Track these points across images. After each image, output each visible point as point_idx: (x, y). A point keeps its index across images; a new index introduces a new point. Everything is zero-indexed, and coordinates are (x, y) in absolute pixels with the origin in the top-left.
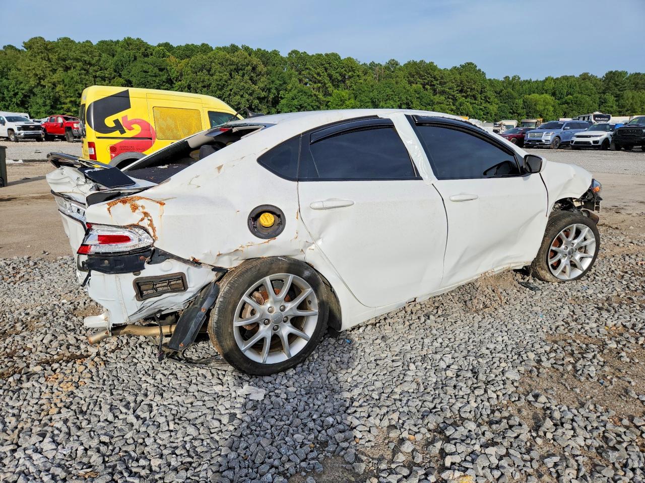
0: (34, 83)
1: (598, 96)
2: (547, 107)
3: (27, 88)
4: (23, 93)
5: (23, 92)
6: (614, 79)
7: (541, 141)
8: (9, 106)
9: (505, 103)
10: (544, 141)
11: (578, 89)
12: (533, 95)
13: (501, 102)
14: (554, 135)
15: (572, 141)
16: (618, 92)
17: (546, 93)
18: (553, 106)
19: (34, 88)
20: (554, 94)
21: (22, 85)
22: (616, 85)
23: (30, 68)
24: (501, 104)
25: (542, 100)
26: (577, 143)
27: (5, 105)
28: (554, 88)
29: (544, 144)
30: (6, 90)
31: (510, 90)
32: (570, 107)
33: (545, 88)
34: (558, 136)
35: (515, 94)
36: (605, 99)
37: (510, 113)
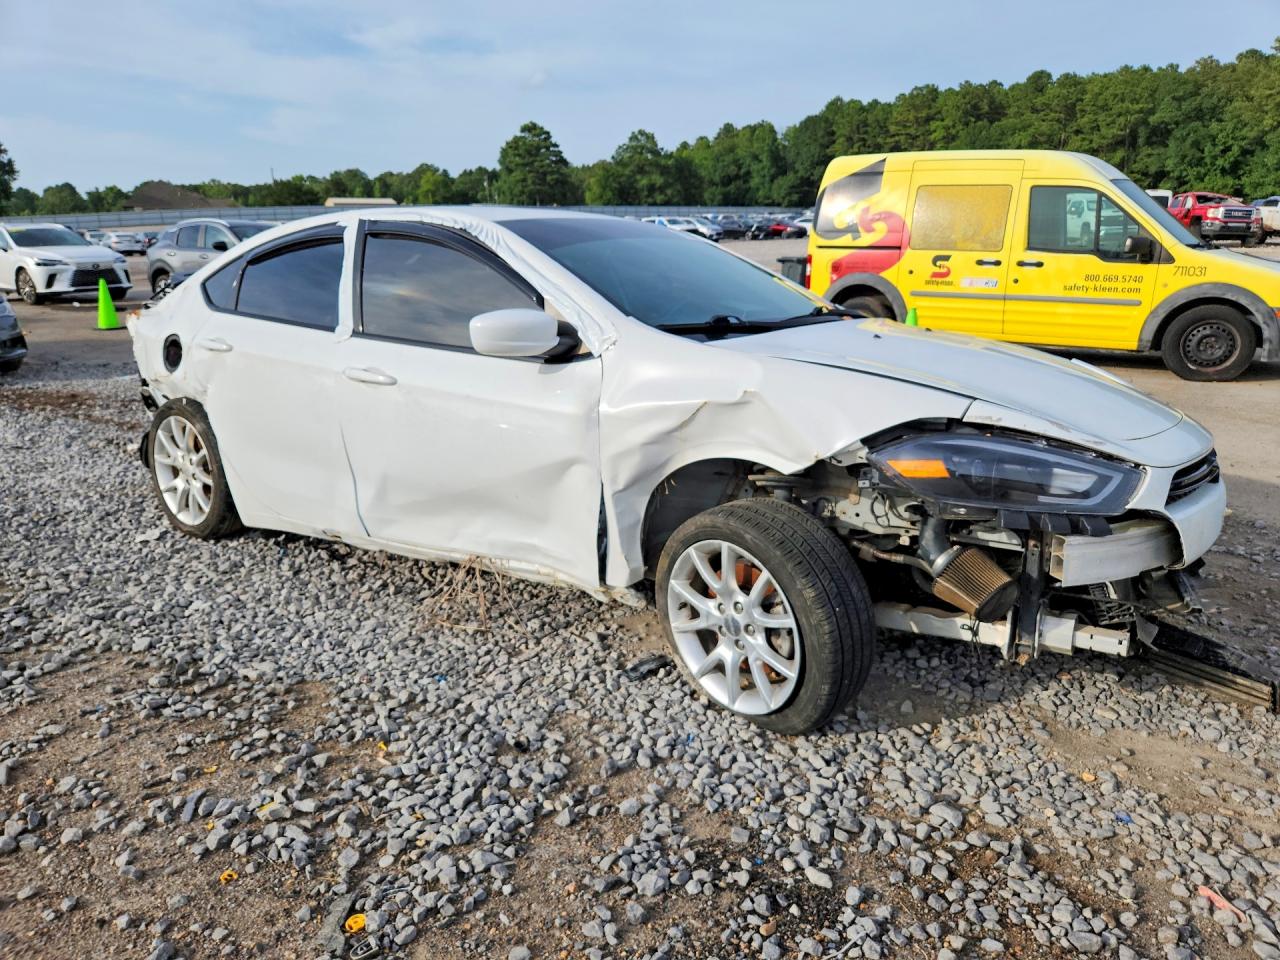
0: (1270, 121)
3: (1252, 135)
4: (1241, 147)
5: (1243, 143)
8: (1205, 175)
19: (1267, 133)
21: (1246, 129)
23: (1273, 92)
27: (1198, 173)
30: (1209, 144)
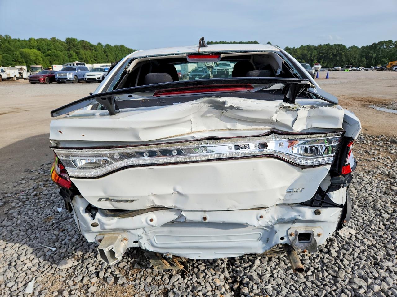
1: (66, 52)
2: (38, 58)
6: (72, 43)
7: (66, 79)
9: (7, 54)
10: (69, 78)
11: (53, 47)
12: (25, 49)
13: (4, 53)
14: (74, 75)
15: (86, 78)
16: (77, 51)
17: (34, 48)
18: (41, 57)
20: (39, 50)
22: (74, 46)
24: (4, 55)
25: (32, 53)
26: (88, 79)
28: (37, 46)
29: (69, 80)
31: (7, 44)
32: (52, 58)
33: (32, 45)
34: (76, 75)
35: (13, 48)
36: (70, 54)
37: (13, 61)
